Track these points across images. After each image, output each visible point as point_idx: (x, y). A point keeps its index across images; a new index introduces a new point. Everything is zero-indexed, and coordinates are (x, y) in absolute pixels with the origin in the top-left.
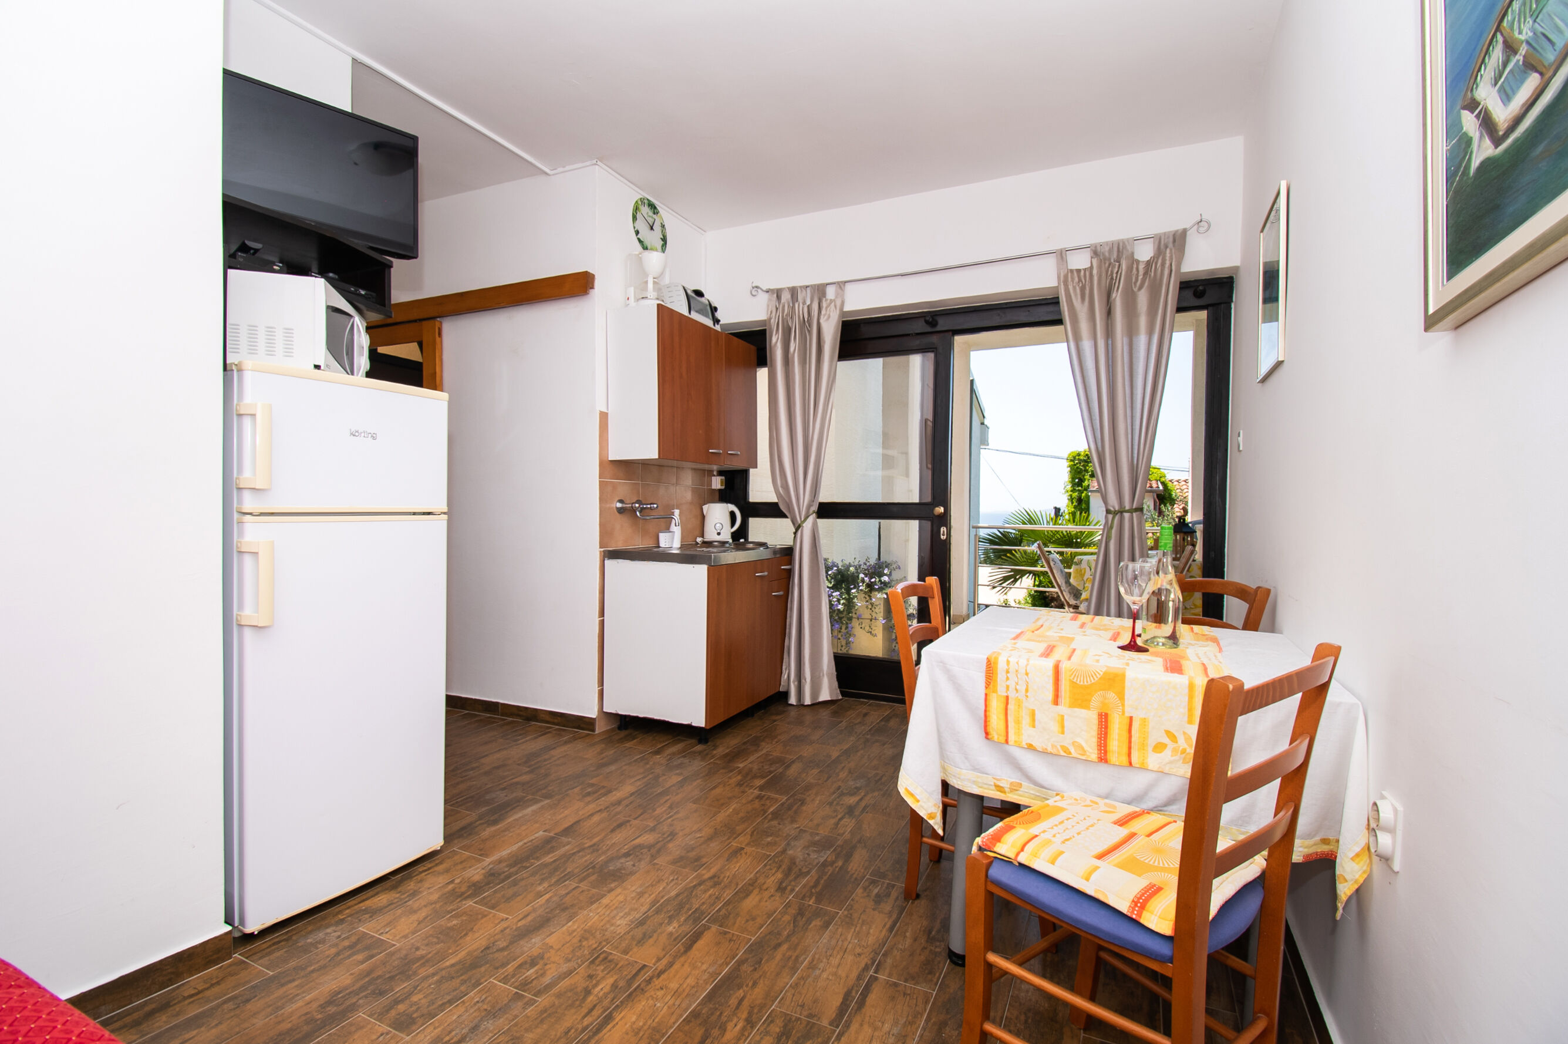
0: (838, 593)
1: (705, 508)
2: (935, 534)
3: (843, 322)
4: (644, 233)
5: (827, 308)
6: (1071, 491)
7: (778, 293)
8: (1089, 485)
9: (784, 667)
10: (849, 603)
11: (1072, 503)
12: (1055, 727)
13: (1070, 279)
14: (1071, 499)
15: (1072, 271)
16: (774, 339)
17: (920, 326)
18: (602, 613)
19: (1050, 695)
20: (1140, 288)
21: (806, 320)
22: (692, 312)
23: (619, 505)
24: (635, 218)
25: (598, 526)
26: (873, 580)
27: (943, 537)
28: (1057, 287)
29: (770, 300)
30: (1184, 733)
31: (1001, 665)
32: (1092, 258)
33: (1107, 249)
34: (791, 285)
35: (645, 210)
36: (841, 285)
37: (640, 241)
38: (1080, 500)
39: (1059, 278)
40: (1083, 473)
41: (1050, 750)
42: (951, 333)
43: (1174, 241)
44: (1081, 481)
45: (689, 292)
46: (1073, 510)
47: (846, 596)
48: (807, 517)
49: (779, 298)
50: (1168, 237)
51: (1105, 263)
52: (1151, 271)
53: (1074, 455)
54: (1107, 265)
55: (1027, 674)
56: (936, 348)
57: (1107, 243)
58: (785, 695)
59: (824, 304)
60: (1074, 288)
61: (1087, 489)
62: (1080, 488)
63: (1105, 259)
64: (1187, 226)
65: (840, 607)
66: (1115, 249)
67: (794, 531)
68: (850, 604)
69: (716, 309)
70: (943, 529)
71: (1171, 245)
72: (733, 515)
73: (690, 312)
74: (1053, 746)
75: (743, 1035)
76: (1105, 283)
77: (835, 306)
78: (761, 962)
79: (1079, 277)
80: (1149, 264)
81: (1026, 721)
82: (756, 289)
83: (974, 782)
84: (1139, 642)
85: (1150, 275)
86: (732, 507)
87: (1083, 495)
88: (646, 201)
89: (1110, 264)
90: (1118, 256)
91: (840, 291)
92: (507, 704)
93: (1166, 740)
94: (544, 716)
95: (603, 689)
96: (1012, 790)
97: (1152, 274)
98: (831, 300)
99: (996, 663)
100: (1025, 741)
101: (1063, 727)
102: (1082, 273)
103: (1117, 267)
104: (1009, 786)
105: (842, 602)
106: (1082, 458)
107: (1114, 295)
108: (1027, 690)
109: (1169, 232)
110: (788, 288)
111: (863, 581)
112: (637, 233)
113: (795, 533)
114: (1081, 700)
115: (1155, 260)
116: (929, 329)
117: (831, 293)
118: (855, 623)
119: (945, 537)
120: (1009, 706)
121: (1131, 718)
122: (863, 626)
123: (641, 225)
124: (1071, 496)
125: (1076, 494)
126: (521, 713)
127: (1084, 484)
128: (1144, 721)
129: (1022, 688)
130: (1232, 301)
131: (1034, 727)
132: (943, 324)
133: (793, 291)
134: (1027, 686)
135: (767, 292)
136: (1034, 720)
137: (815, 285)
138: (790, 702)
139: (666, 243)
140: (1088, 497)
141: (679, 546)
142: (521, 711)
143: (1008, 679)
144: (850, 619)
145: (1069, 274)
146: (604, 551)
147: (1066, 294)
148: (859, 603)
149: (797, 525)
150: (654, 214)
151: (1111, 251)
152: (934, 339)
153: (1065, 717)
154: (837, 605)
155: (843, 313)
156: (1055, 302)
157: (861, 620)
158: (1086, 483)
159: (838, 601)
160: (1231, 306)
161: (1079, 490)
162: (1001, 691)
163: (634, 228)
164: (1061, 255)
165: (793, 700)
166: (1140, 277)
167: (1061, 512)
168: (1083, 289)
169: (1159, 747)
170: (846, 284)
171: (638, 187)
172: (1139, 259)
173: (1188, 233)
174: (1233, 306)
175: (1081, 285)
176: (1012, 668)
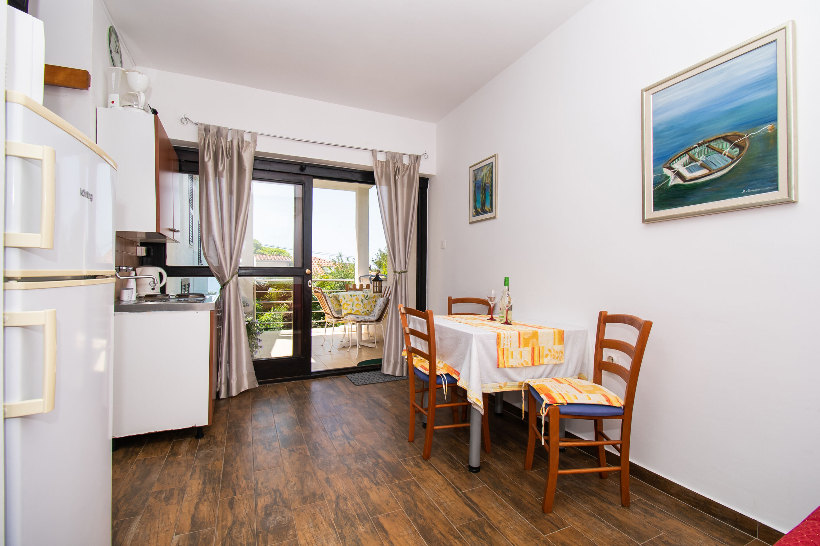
1: (139, 269)
2: (304, 284)
3: (256, 158)
5: (244, 146)
9: (219, 375)
12: (519, 356)
13: (377, 165)
17: (296, 169)
19: (518, 345)
20: (404, 175)
21: (228, 150)
27: (310, 286)
29: (199, 131)
30: (553, 349)
31: (502, 336)
32: (386, 158)
33: (392, 155)
34: (217, 125)
39: (373, 163)
41: (518, 366)
42: (311, 177)
43: (417, 159)
48: (232, 276)
49: (206, 131)
55: (511, 337)
56: (304, 183)
57: (391, 152)
59: (244, 143)
60: (379, 169)
63: (392, 160)
64: (422, 154)
66: (395, 156)
70: (310, 282)
71: (415, 161)
74: (519, 364)
75: (464, 544)
76: (394, 169)
77: (251, 147)
78: (421, 515)
79: (380, 165)
80: (408, 167)
81: (510, 356)
82: (186, 119)
83: (492, 388)
84: (509, 322)
86: (159, 269)
89: (394, 163)
90: (397, 159)
91: (254, 138)
93: (548, 353)
96: (505, 386)
97: (409, 171)
98: (247, 142)
99: (500, 335)
100: (510, 364)
101: (521, 355)
102: (381, 163)
103: (397, 164)
104: (503, 385)
107: (397, 177)
108: (511, 344)
109: (416, 155)
114: (526, 345)
115: (410, 165)
116: (301, 172)
117: (246, 137)
120: (505, 352)
121: (540, 347)
128: (543, 347)
129: (509, 343)
130: (428, 187)
131: (512, 358)
132: (308, 171)
133: (219, 130)
134: (511, 342)
135: (197, 125)
136: (512, 355)
137: (238, 130)
138: (221, 397)
143: (504, 341)
145: (377, 162)
147: (376, 171)
152: (303, 178)
153: (522, 352)
160: (427, 190)
162: (502, 346)
164: (374, 152)
165: (223, 396)
166: (404, 171)
168: (382, 171)
169: (547, 355)
170: (257, 135)
172: (405, 164)
173: (421, 157)
175: (382, 168)
176: (506, 336)
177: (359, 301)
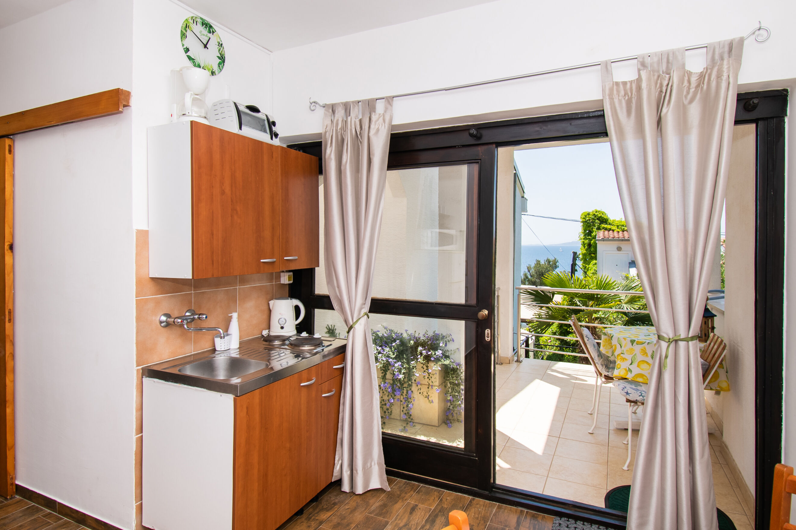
0: (400, 363)
1: (271, 303)
2: (480, 336)
3: (392, 134)
4: (196, 50)
5: (376, 122)
6: (584, 239)
7: (333, 108)
8: (596, 235)
9: (337, 459)
10: (409, 371)
11: (584, 247)
13: (615, 92)
14: (584, 244)
15: (617, 84)
16: (328, 151)
17: (465, 139)
18: (140, 429)
20: (691, 102)
21: (358, 133)
22: (243, 127)
23: (164, 318)
24: (183, 36)
25: (135, 345)
26: (429, 353)
27: (488, 339)
28: (602, 100)
29: (325, 114)
32: (639, 70)
33: (656, 59)
34: (344, 101)
35: (199, 29)
36: (389, 100)
37: (189, 58)
38: (590, 245)
39: (603, 91)
40: (592, 227)
42: (494, 146)
43: (730, 50)
44: (591, 232)
45: (242, 108)
46: (585, 251)
47: (407, 366)
48: (358, 319)
49: (333, 112)
50: (724, 47)
51: (654, 75)
52: (703, 83)
53: (586, 214)
54: (656, 77)
57: (656, 54)
58: (339, 482)
59: (374, 118)
60: (620, 101)
61: (595, 237)
62: (590, 237)
63: (654, 71)
64: (745, 35)
65: (401, 376)
66: (665, 60)
67: (347, 330)
68: (409, 374)
69: (274, 124)
70: (488, 331)
71: (726, 56)
72: (297, 309)
73: (240, 128)
76: (655, 95)
77: (384, 121)
79: (625, 90)
80: (702, 76)
82: (313, 104)
85: (702, 88)
86: (296, 302)
87: (592, 242)
88: (199, 20)
89: (659, 76)
90: (667, 67)
91: (389, 106)
92: (63, 504)
94: (90, 521)
95: (141, 504)
97: (705, 87)
98: (380, 114)
102: (628, 86)
103: (667, 79)
105: (403, 371)
106: (591, 216)
107: (664, 110)
109: (725, 41)
110: (342, 103)
111: (421, 354)
112: (187, 50)
113: (348, 332)
115: (709, 71)
116: (472, 141)
117: (380, 106)
118: (414, 388)
119: (489, 339)
122: (421, 391)
123: (191, 42)
124: (584, 242)
125: (587, 241)
126: (73, 515)
127: (592, 234)
130: (786, 115)
132: (485, 137)
133: (347, 107)
135: (324, 107)
137: (365, 100)
138: (343, 490)
139: (224, 62)
140: (596, 244)
141: (238, 346)
142: (73, 513)
144: (410, 385)
145: (615, 87)
146: (142, 369)
147: (611, 108)
148: (417, 374)
149: (349, 326)
150: (210, 32)
151: (660, 62)
152: (480, 150)
154: (398, 375)
155: (393, 127)
156: (600, 116)
157: (419, 386)
158: (593, 234)
159: (400, 371)
160: (784, 120)
161: (589, 239)
163: (183, 45)
164: (606, 67)
165: (346, 487)
166: (692, 90)
167: (577, 254)
168: (629, 103)
170: (394, 98)
171: (189, 6)
172: (691, 71)
173: (746, 42)
174: (786, 120)
175: (627, 98)
177: (647, 355)
